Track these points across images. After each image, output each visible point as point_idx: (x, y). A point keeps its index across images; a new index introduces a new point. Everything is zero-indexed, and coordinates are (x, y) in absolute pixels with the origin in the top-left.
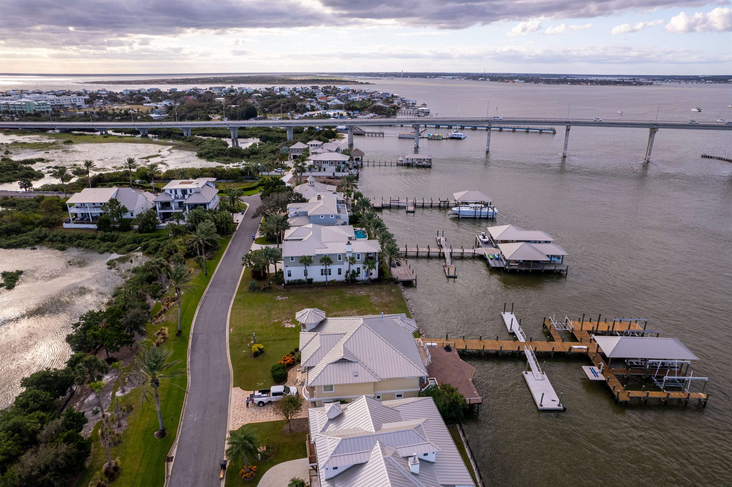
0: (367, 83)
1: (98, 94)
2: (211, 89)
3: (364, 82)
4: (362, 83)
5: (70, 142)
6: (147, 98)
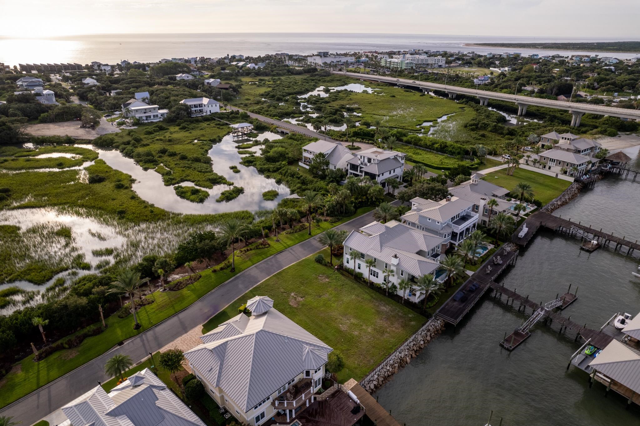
1: (466, 56)
5: (394, 96)
6: (497, 62)
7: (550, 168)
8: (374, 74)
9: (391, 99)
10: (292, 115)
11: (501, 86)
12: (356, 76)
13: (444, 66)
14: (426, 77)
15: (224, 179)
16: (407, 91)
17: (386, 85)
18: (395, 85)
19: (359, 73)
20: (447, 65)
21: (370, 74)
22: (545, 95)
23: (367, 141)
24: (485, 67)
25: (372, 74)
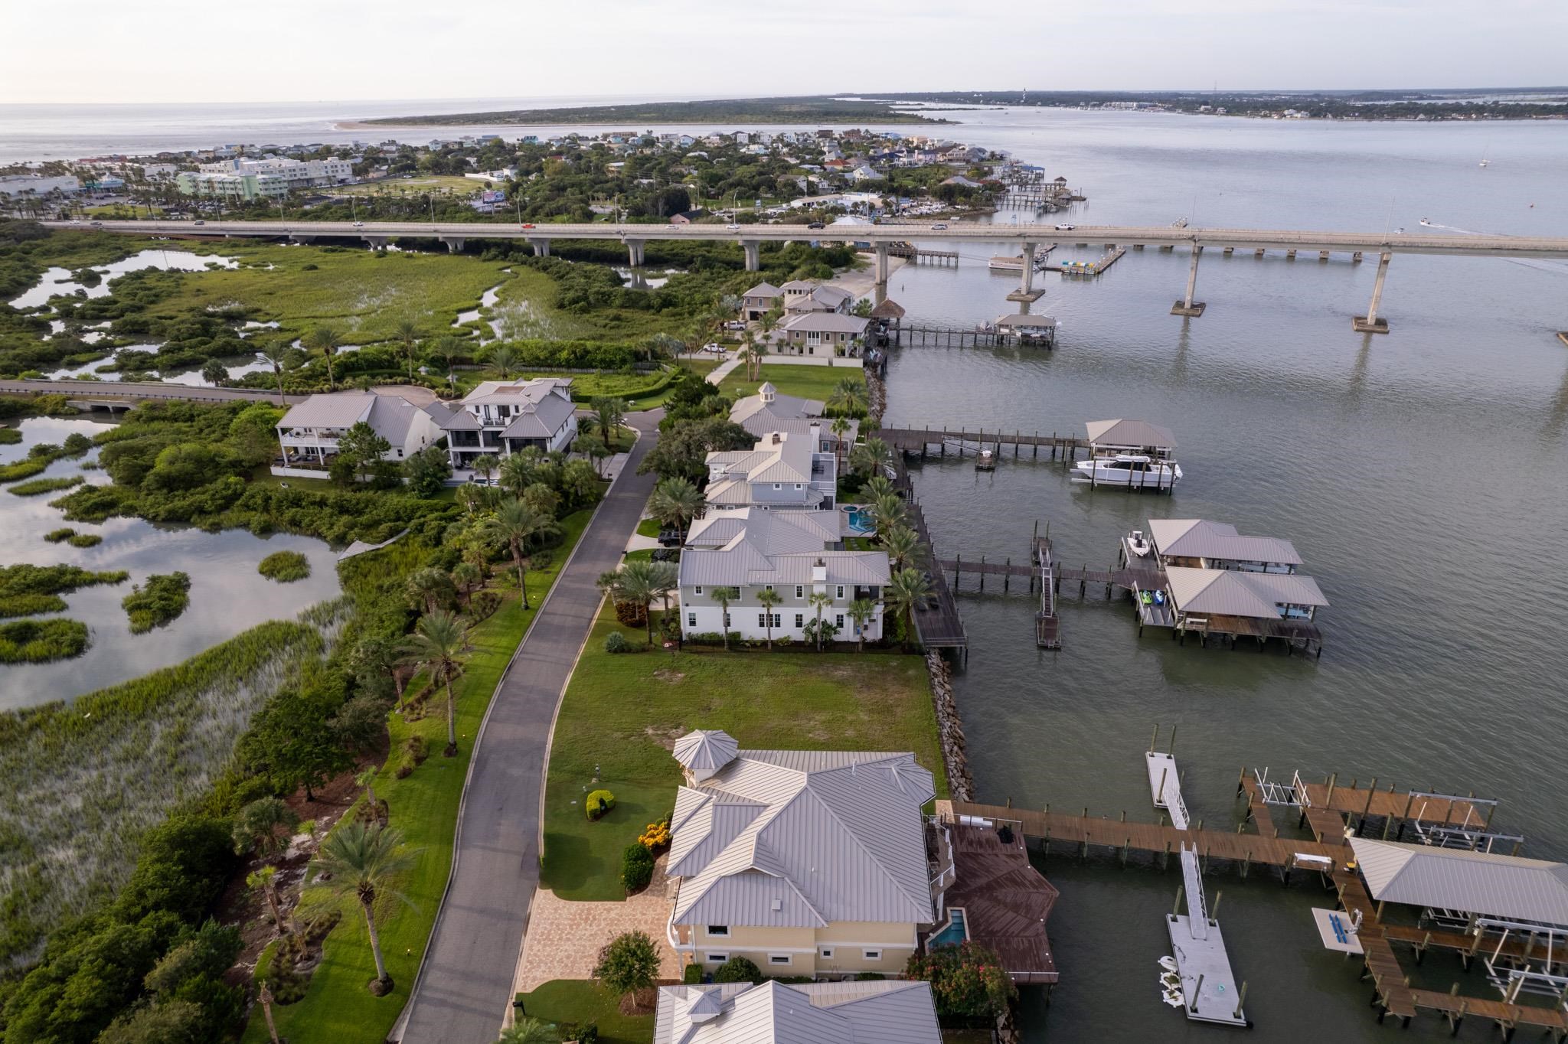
0: (943, 122)
1: (381, 151)
2: (605, 137)
3: (936, 119)
4: (931, 121)
5: (314, 268)
6: (472, 160)
7: (811, 351)
8: (182, 219)
9: (311, 274)
10: (67, 358)
11: (547, 209)
12: (140, 229)
13: (351, 179)
14: (345, 211)
15: (77, 572)
16: (333, 251)
17: (258, 244)
18: (285, 239)
19: (134, 218)
20: (358, 178)
21: (170, 219)
22: (646, 217)
23: (389, 380)
24: (452, 174)
25: (176, 220)
